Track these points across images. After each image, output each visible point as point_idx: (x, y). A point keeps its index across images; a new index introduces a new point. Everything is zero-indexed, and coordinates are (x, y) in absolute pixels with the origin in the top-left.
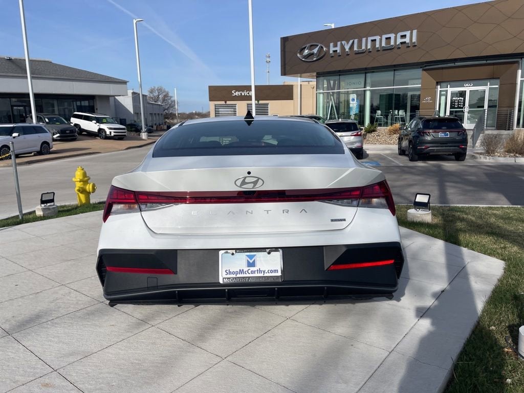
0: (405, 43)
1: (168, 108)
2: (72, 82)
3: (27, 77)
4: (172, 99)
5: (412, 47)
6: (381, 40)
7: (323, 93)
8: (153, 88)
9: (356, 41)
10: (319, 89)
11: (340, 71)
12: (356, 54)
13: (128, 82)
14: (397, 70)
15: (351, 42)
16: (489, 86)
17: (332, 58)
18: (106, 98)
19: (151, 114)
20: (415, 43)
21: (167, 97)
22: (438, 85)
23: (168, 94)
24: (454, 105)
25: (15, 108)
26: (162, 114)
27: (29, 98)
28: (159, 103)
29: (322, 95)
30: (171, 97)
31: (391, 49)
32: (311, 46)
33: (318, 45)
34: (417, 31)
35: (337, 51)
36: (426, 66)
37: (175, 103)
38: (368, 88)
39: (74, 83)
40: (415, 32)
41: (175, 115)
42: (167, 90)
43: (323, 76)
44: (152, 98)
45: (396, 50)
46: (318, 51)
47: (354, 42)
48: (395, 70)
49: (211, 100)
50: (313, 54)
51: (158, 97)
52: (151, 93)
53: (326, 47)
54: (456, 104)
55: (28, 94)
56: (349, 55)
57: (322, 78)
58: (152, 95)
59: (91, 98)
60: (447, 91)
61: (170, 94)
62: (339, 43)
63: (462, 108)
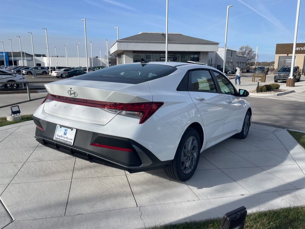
1: (251, 59)
2: (189, 45)
3: (165, 43)
4: (254, 53)
8: (243, 46)
13: (219, 43)
18: (207, 53)
19: (238, 62)
21: (251, 51)
23: (251, 50)
25: (161, 58)
26: (245, 63)
27: (165, 54)
28: (245, 56)
30: (254, 52)
37: (255, 55)
39: (190, 45)
41: (254, 63)
42: (251, 48)
44: (241, 53)
49: (277, 53)
51: (245, 52)
52: (241, 49)
55: (165, 52)
58: (241, 51)
59: (198, 53)
61: (253, 50)
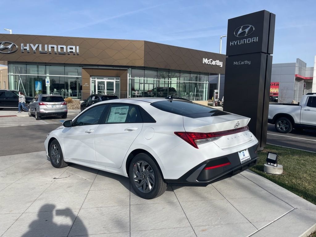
0: (72, 52)
5: (76, 55)
6: (57, 48)
7: (13, 75)
9: (40, 46)
10: (11, 72)
11: (26, 62)
12: (41, 53)
14: (66, 66)
15: (37, 45)
16: (115, 80)
17: (23, 53)
20: (78, 53)
22: (90, 77)
24: (100, 88)
29: (13, 76)
31: (64, 54)
32: (5, 43)
33: (11, 44)
34: (79, 47)
35: (26, 49)
36: (83, 66)
38: (48, 75)
40: (78, 47)
43: (13, 64)
45: (67, 55)
46: (11, 47)
47: (39, 46)
48: (65, 66)
50: (7, 48)
53: (17, 45)
54: (101, 88)
56: (35, 53)
57: (12, 65)
60: (95, 81)
62: (28, 45)
63: (104, 90)
